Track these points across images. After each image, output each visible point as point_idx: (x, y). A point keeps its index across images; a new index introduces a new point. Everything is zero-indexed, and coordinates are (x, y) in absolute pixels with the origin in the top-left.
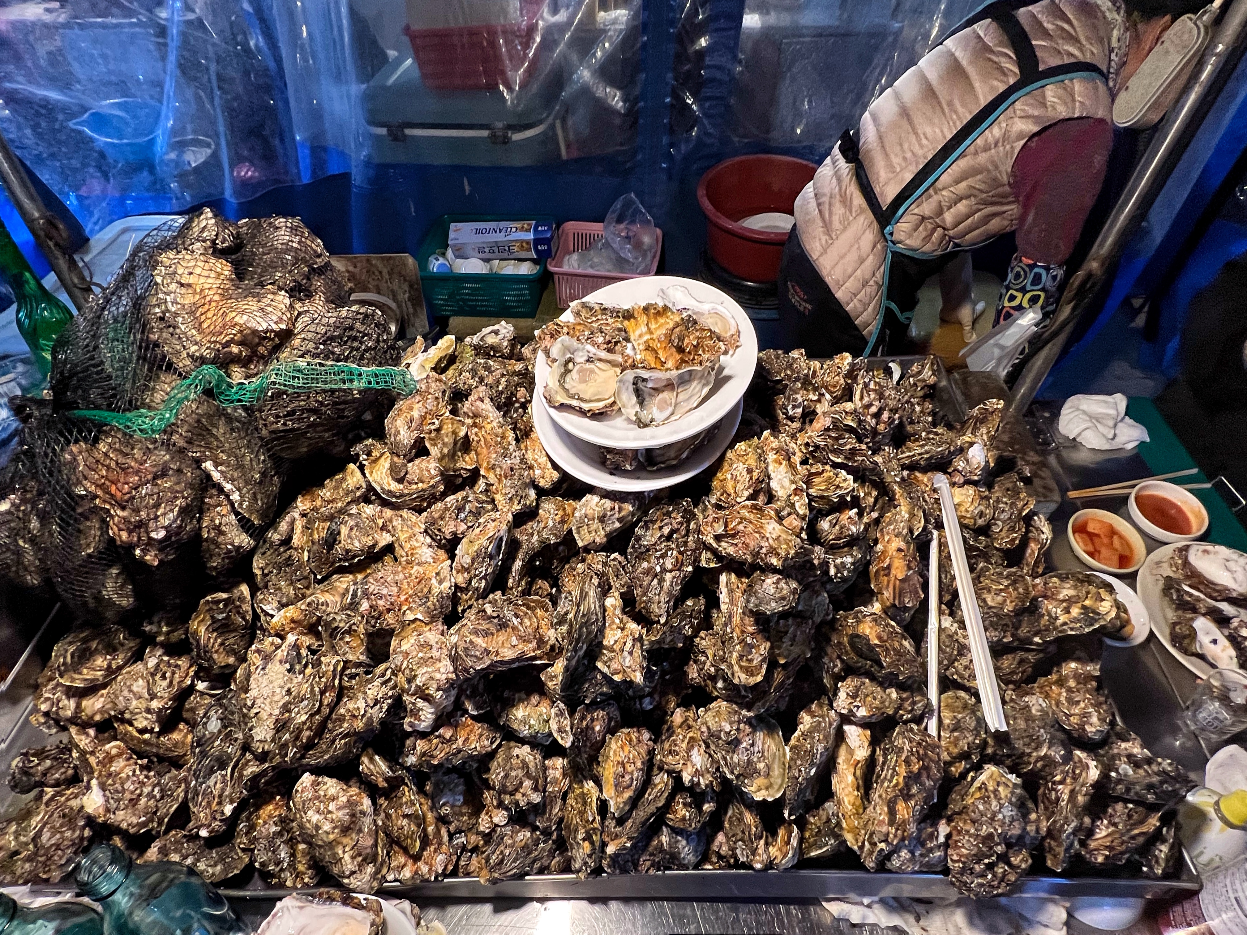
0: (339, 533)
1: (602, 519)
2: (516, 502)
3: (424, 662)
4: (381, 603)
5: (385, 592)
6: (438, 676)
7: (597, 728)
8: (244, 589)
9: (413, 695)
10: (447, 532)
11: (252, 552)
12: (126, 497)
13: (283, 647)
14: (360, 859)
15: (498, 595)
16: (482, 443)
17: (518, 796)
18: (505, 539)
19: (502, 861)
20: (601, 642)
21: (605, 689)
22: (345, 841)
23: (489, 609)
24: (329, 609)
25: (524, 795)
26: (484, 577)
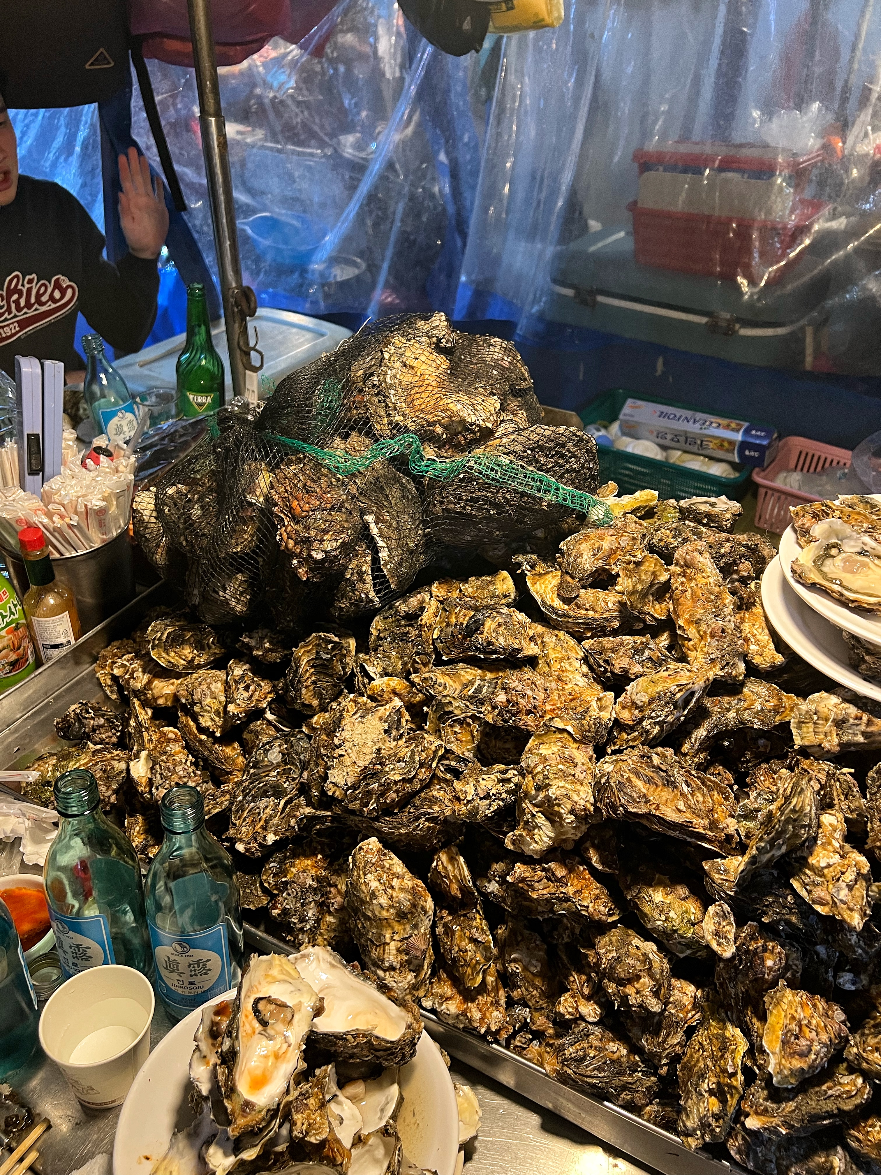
0: (483, 625)
1: (840, 724)
2: (719, 666)
3: (564, 775)
4: (522, 702)
5: (529, 693)
6: (575, 798)
7: (769, 963)
8: (352, 643)
9: (535, 805)
10: (617, 666)
11: (376, 612)
12: (304, 514)
13: (387, 707)
14: (405, 958)
15: (669, 752)
16: (688, 594)
17: (630, 990)
18: (697, 695)
19: (583, 1059)
20: (805, 859)
21: (794, 919)
22: (397, 927)
23: (656, 760)
24: (445, 693)
25: (638, 992)
26: (661, 724)
